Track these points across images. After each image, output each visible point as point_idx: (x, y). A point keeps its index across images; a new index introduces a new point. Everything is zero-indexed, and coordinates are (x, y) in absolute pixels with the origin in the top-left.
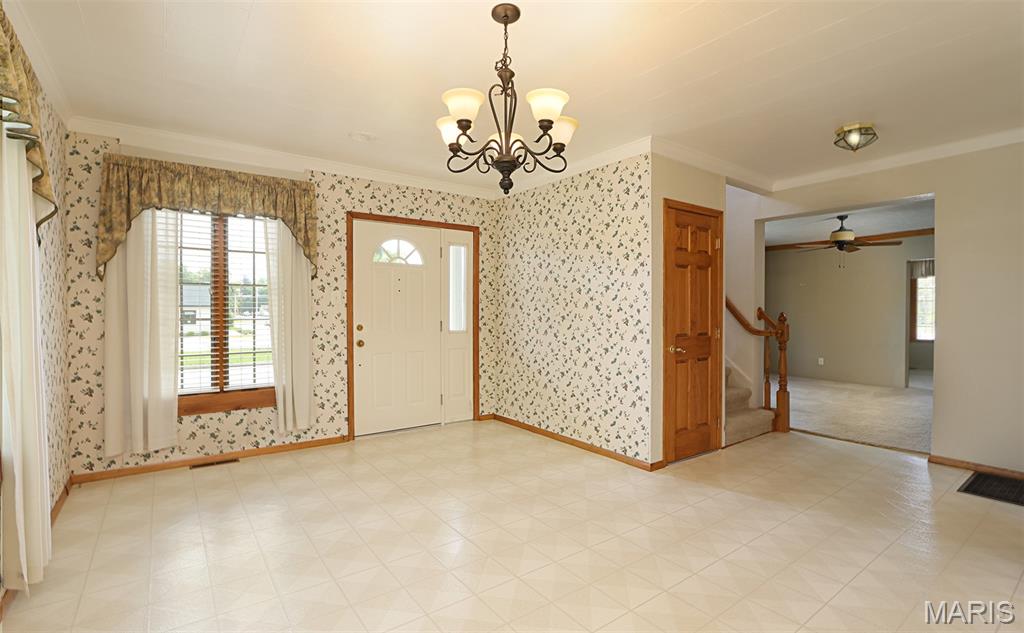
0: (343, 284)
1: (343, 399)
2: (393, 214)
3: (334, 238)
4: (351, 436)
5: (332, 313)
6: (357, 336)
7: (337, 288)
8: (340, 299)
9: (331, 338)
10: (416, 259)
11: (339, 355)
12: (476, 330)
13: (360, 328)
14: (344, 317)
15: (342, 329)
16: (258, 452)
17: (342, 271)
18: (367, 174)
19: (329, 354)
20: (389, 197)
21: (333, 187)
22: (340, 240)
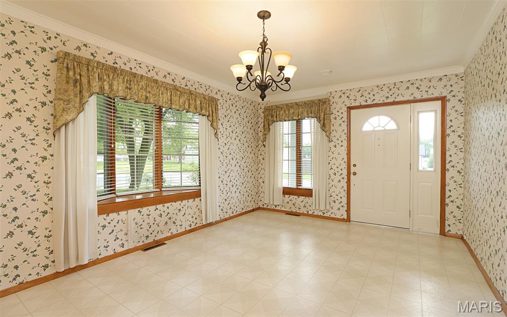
0: (345, 143)
1: (345, 200)
2: (375, 102)
3: (341, 122)
4: (348, 220)
5: (340, 157)
6: (353, 169)
7: (342, 146)
8: (343, 151)
9: (339, 170)
10: (392, 126)
11: (343, 178)
12: (444, 170)
13: (355, 165)
14: (346, 160)
15: (344, 166)
16: (307, 215)
17: (344, 137)
18: (357, 85)
19: (338, 177)
20: (372, 93)
21: (341, 97)
22: (344, 122)
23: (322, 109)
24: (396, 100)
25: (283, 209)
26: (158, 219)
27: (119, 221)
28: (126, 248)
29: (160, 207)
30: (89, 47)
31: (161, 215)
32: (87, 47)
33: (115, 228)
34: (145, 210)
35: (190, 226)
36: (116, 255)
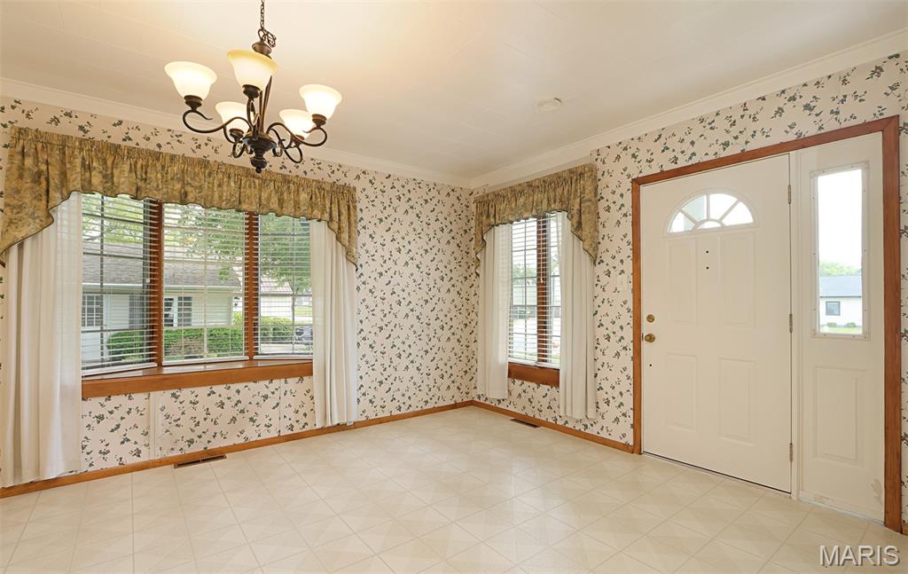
0: (628, 266)
1: (628, 401)
2: (695, 160)
3: (618, 216)
4: (636, 448)
5: (618, 299)
6: (646, 328)
7: (623, 271)
8: (624, 283)
9: (617, 327)
11: (625, 348)
12: (893, 334)
13: (651, 319)
14: (630, 305)
15: (627, 318)
17: (628, 251)
18: (652, 125)
19: (614, 346)
20: (688, 139)
21: (618, 157)
22: (625, 215)
23: (576, 191)
24: (749, 148)
25: (511, 408)
26: (215, 411)
27: (130, 409)
28: (144, 458)
29: (219, 389)
30: (76, 117)
31: (223, 404)
32: (71, 117)
33: (122, 422)
34: (186, 394)
35: (291, 428)
36: (123, 470)
